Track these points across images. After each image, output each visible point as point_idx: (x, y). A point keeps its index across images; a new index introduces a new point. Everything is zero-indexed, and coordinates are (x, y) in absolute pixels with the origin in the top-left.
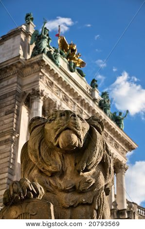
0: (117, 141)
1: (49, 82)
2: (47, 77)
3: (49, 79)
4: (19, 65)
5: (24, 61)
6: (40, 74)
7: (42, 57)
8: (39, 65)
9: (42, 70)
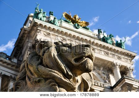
0: (119, 55)
1: (47, 34)
2: (44, 31)
3: (46, 32)
4: (26, 32)
5: (28, 28)
6: (38, 31)
7: (34, 21)
8: (36, 26)
9: (38, 28)
